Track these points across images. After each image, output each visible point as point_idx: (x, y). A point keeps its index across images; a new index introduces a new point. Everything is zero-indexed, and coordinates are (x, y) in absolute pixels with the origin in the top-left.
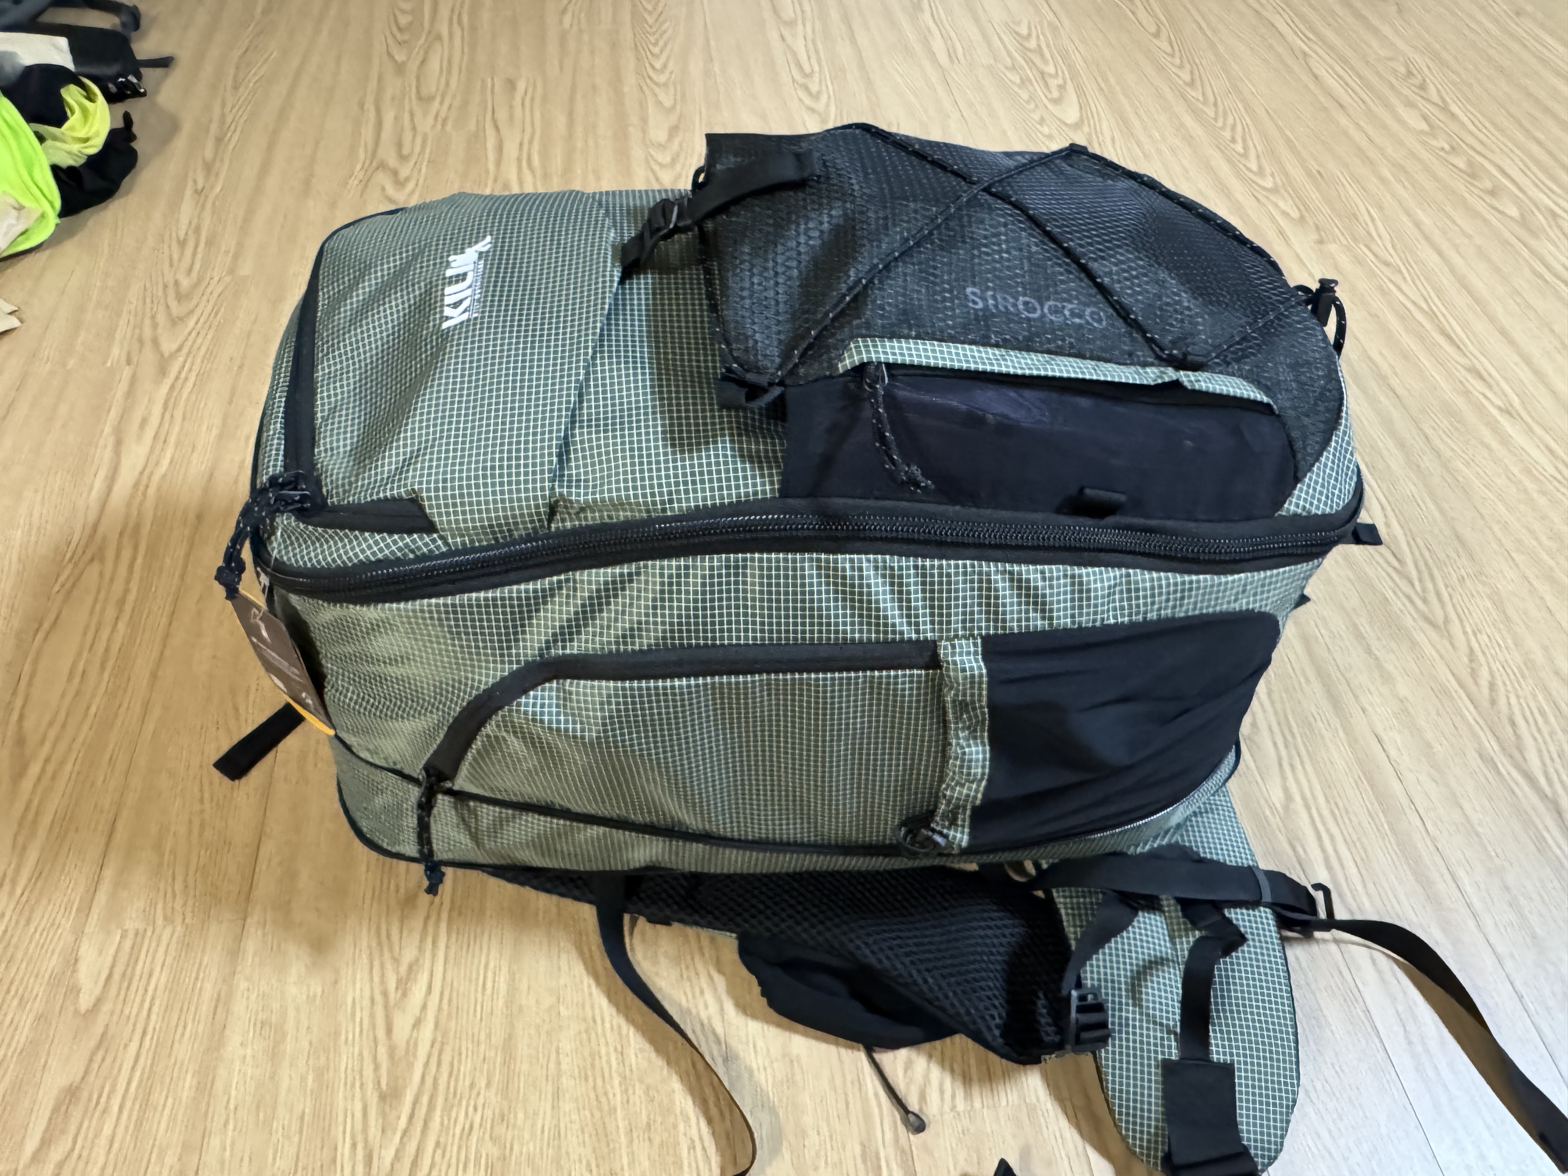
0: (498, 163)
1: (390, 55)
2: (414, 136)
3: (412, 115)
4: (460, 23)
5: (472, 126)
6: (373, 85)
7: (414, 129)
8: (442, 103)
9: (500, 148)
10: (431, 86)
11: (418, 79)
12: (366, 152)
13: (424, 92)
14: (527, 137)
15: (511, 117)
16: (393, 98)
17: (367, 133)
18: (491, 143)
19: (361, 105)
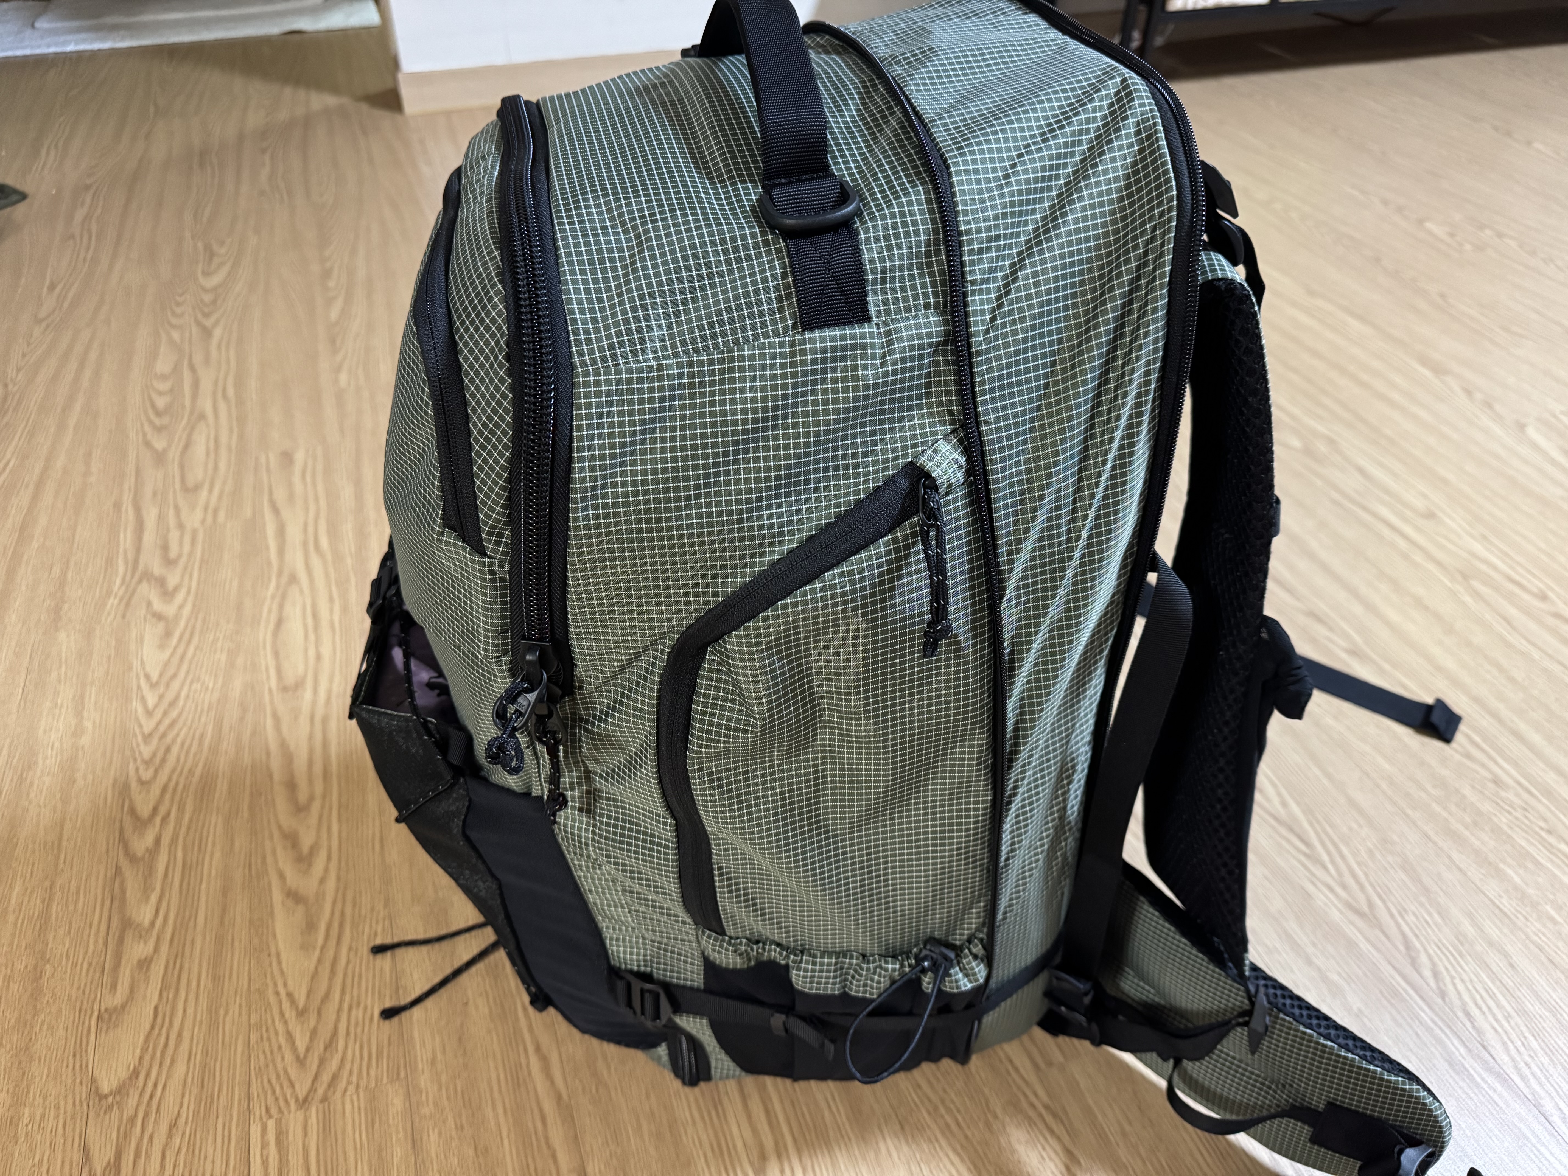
0: (281, 552)
1: (148, 444)
2: (182, 536)
3: (177, 509)
4: (225, 396)
5: (248, 512)
6: (130, 482)
7: (181, 526)
8: (211, 491)
9: (281, 532)
10: (197, 474)
11: (182, 467)
12: (126, 562)
13: (191, 482)
14: (312, 515)
15: (291, 497)
16: (155, 494)
17: (126, 539)
18: (271, 529)
19: (117, 506)
